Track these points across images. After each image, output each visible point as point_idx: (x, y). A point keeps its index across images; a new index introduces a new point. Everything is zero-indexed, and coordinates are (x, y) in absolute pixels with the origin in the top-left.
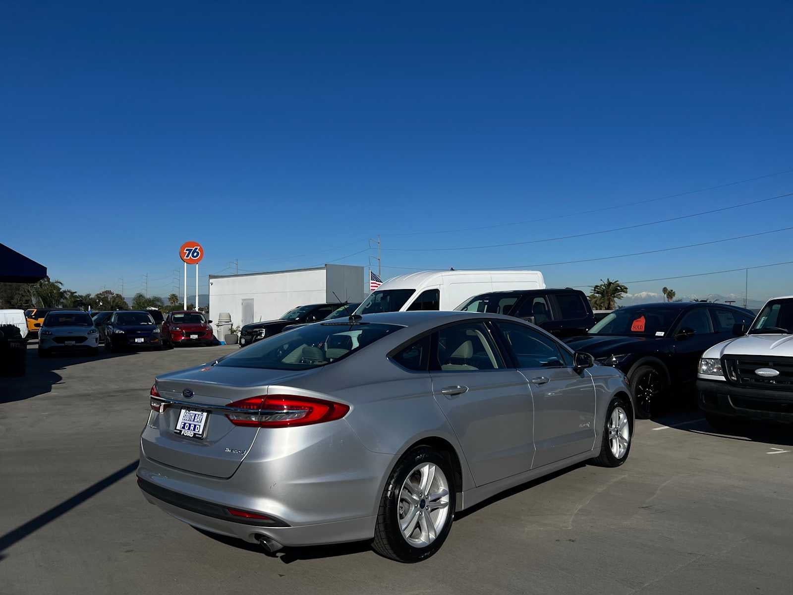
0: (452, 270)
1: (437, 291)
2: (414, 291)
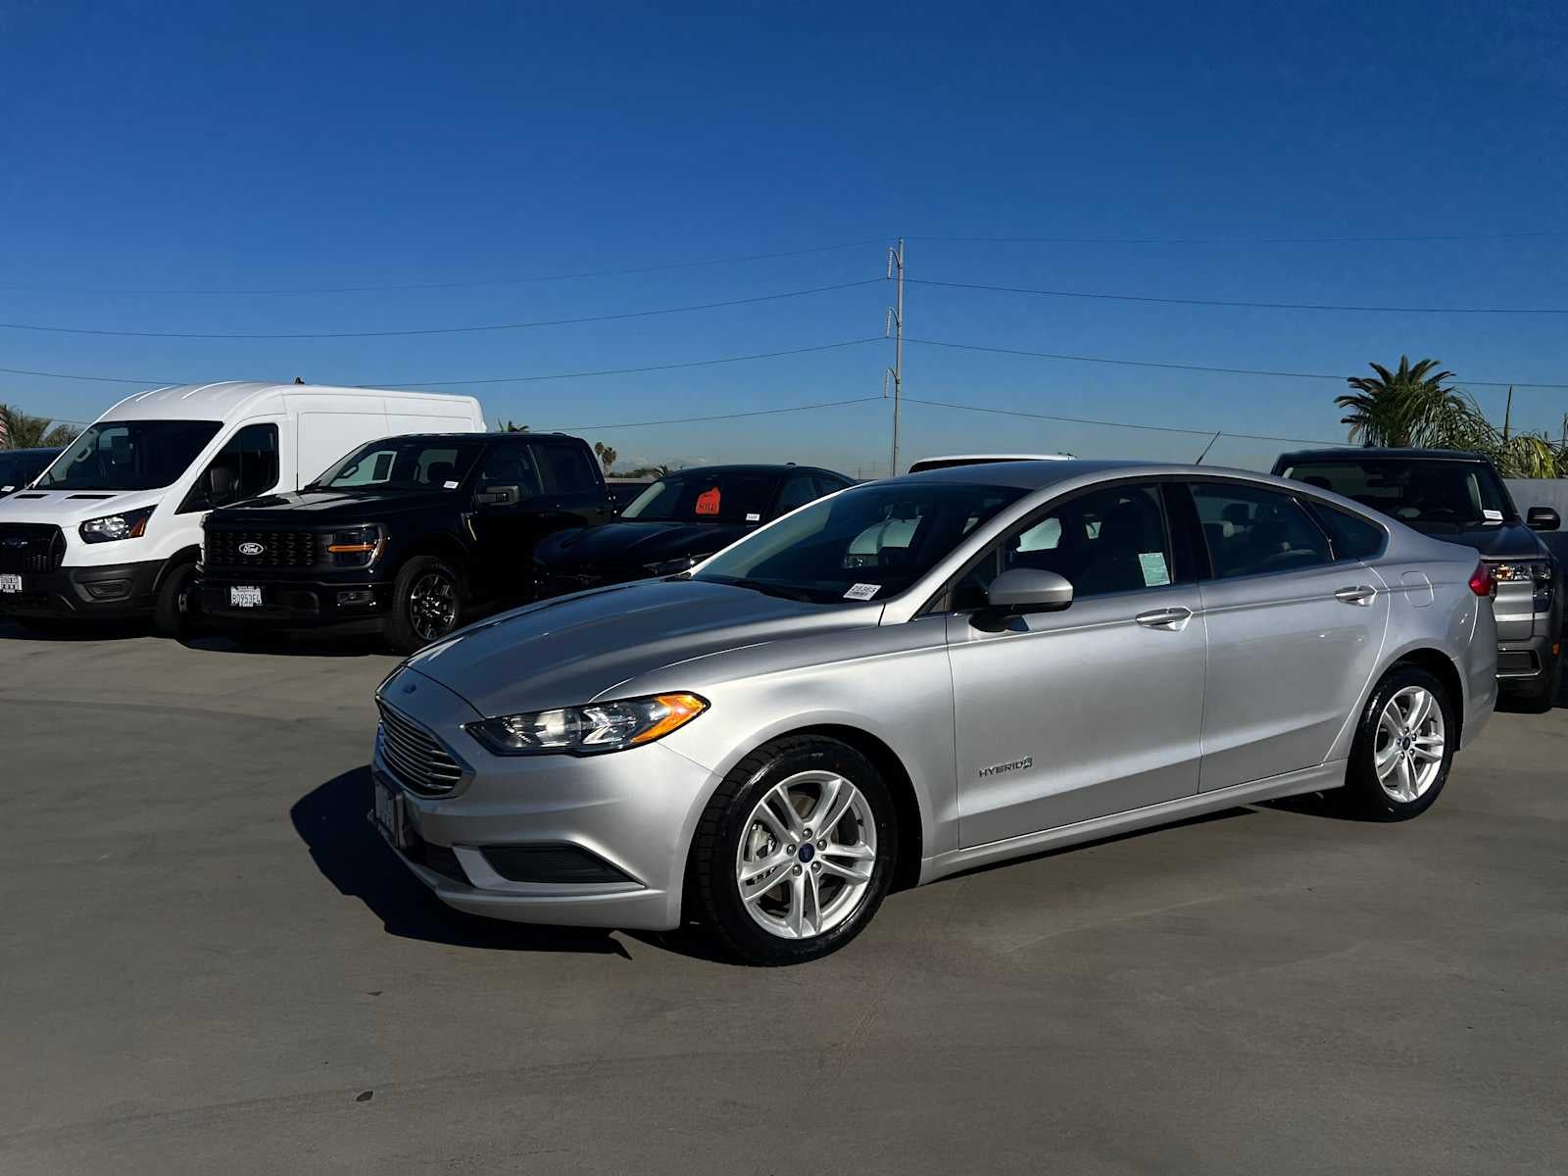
0: (299, 382)
1: (272, 428)
2: (219, 425)
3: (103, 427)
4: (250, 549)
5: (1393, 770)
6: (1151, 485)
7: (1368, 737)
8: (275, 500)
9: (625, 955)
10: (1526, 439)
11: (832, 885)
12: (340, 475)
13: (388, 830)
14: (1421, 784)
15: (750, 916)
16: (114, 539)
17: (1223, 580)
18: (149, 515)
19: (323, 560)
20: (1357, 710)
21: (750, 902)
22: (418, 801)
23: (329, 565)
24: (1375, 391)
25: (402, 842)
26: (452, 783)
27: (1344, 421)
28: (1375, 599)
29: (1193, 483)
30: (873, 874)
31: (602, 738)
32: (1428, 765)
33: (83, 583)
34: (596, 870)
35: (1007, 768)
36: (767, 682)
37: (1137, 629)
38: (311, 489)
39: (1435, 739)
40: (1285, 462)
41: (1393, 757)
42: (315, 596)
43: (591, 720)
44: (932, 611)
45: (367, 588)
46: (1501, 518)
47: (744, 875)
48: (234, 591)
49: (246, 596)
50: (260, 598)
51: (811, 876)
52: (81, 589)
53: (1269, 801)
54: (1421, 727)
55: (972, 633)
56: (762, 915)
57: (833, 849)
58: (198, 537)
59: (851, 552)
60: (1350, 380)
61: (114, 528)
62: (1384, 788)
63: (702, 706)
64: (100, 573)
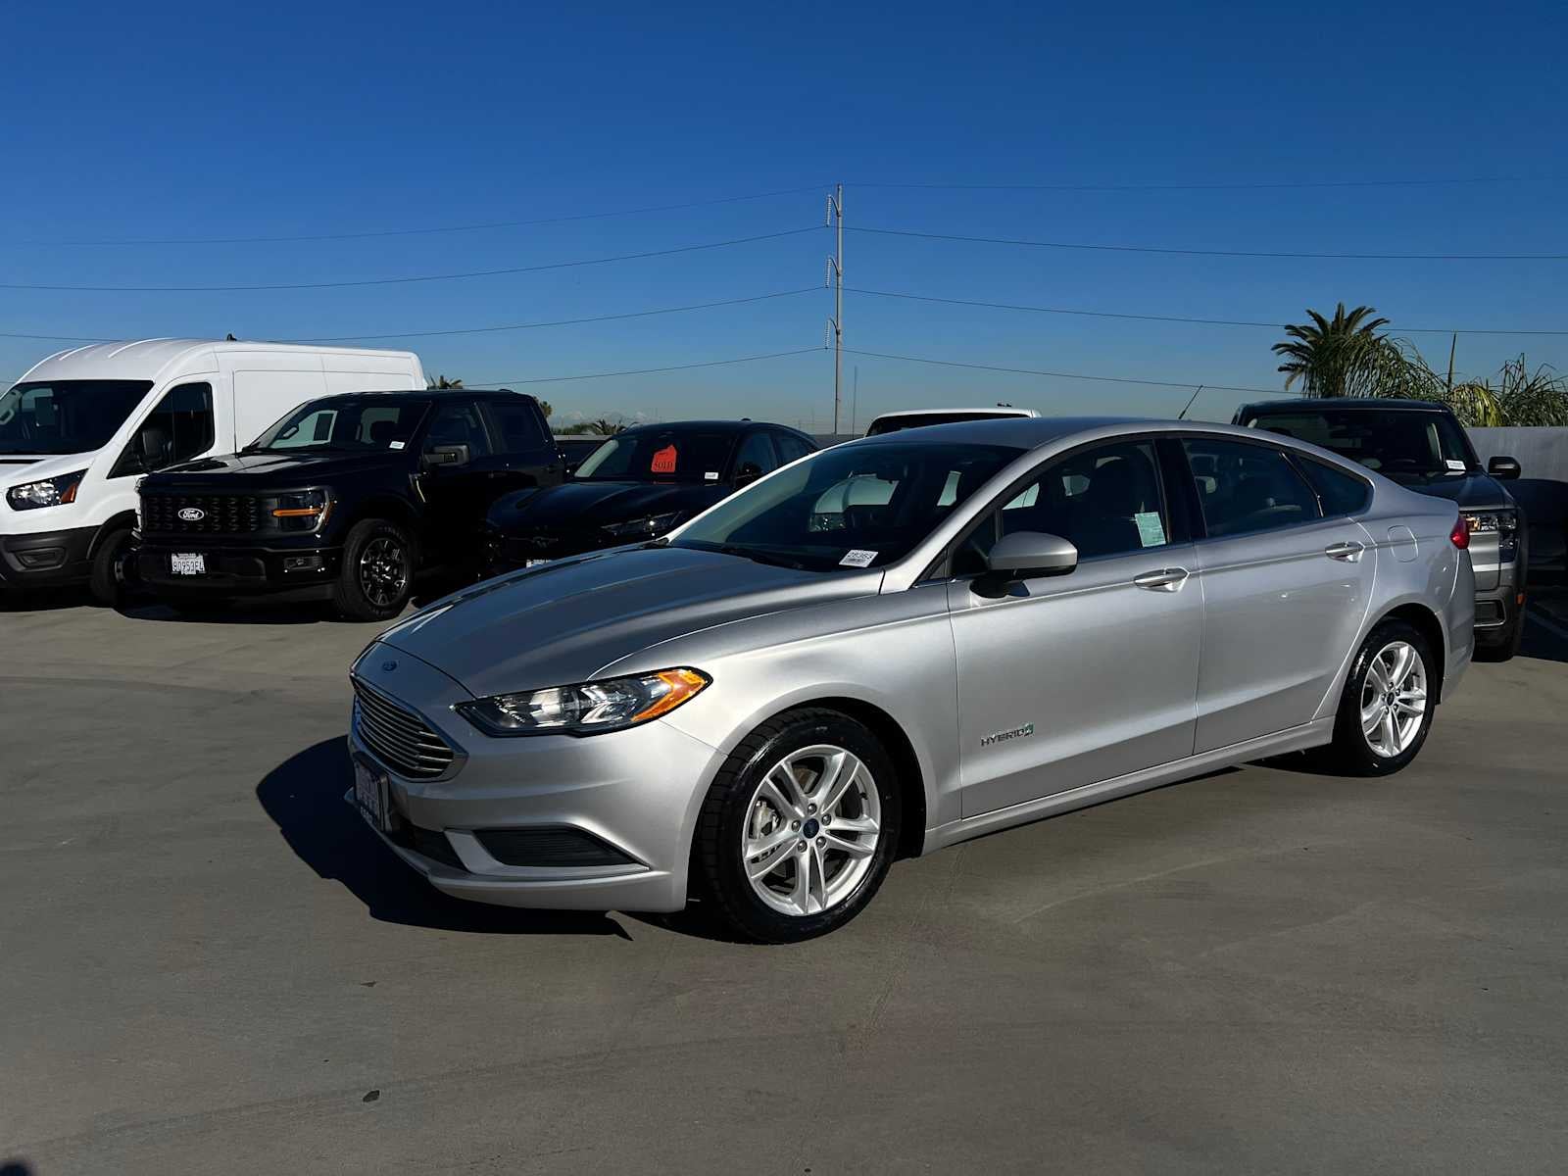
0: (231, 338)
1: (205, 387)
2: (148, 385)
3: (25, 387)
4: (190, 514)
5: (1377, 728)
6: (1143, 442)
7: (1354, 694)
8: (210, 463)
9: (624, 935)
10: (1471, 387)
11: (837, 860)
12: (279, 436)
13: (371, 813)
14: (1405, 737)
15: (756, 894)
16: (43, 506)
17: (1216, 539)
18: (80, 479)
19: (269, 525)
20: (1345, 668)
21: (755, 881)
22: (407, 785)
23: (274, 530)
24: (1313, 339)
25: (388, 826)
26: (443, 765)
27: (1281, 369)
28: (1363, 555)
29: (1185, 439)
30: (877, 848)
31: (601, 716)
32: (1410, 720)
33: (12, 552)
34: (598, 854)
35: (1007, 736)
36: (770, 655)
37: (1136, 590)
38: (249, 451)
39: (1417, 693)
40: (1247, 414)
41: (1379, 712)
42: (261, 562)
43: (588, 698)
44: (932, 578)
45: (314, 553)
46: (1463, 468)
47: (750, 853)
48: (174, 558)
49: (188, 564)
50: (202, 566)
51: (817, 853)
52: (11, 558)
53: (1261, 760)
54: (1404, 682)
55: (974, 600)
56: (768, 893)
57: (837, 824)
58: (133, 502)
59: (816, 511)
60: (1287, 327)
61: (43, 494)
62: (1369, 743)
63: (703, 682)
64: (29, 542)
